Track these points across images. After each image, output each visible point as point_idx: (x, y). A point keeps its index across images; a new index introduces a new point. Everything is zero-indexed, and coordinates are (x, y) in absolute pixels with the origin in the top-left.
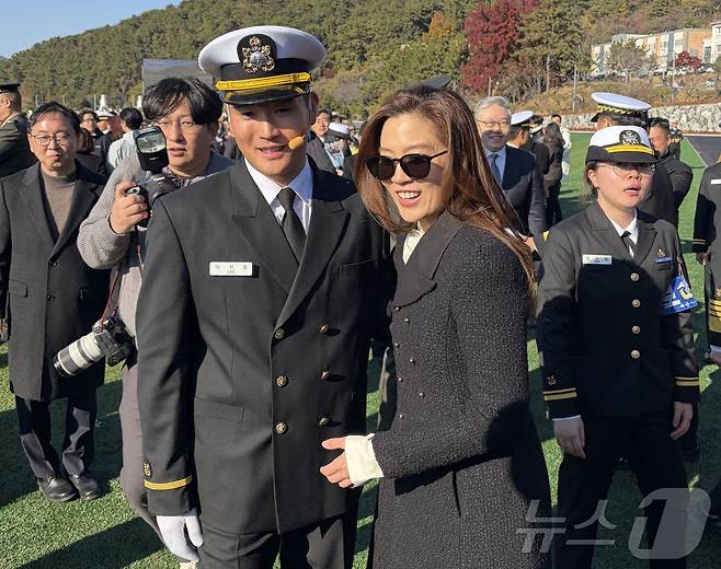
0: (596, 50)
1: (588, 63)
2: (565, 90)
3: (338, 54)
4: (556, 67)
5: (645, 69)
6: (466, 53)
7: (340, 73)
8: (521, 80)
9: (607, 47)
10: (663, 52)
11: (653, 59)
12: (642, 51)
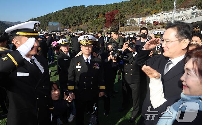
0: (127, 21)
1: (126, 23)
2: (122, 27)
3: (83, 21)
4: (121, 24)
5: (135, 24)
6: (105, 21)
7: (83, 24)
8: (115, 25)
9: (129, 20)
10: (138, 21)
11: (137, 22)
12: (135, 21)
